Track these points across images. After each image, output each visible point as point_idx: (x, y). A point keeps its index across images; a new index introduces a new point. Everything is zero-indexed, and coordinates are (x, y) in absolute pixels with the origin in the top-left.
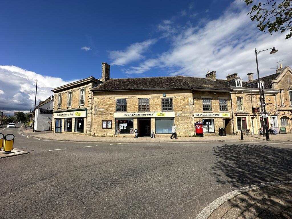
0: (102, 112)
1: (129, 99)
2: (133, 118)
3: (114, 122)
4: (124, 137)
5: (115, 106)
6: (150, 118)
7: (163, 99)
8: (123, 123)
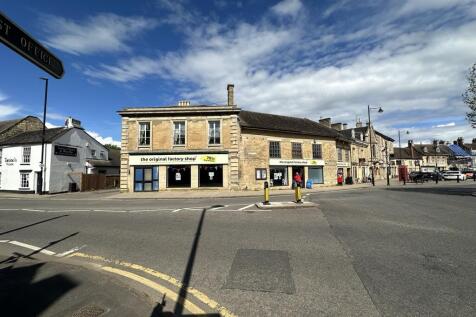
0: (255, 158)
1: (282, 142)
2: (288, 166)
3: (268, 171)
5: (268, 150)
6: (304, 166)
7: (313, 146)
8: (277, 172)
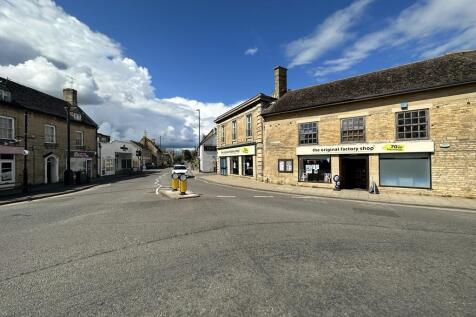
0: (278, 147)
1: (322, 121)
2: (331, 156)
3: (296, 162)
4: (314, 187)
5: (297, 136)
6: (368, 155)
7: (400, 115)
8: (312, 163)
